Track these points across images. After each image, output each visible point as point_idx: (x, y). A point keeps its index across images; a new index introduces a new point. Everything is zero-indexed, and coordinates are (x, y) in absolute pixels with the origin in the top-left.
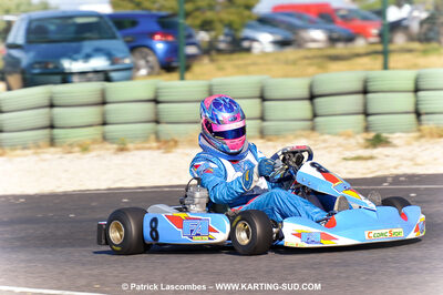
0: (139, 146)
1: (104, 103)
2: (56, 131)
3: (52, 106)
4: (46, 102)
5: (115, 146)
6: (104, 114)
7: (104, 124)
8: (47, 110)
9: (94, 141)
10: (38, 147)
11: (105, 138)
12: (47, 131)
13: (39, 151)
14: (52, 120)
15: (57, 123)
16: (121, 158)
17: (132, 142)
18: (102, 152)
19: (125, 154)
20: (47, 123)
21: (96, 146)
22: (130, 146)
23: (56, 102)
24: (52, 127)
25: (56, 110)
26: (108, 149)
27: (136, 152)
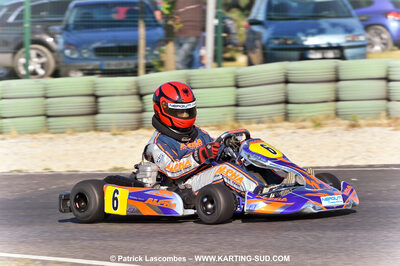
0: (370, 122)
1: (337, 80)
2: (290, 106)
3: (287, 82)
4: (282, 78)
5: (347, 122)
6: (337, 91)
7: (337, 100)
8: (282, 85)
9: (328, 117)
10: (273, 121)
11: (337, 114)
12: (282, 106)
13: (273, 125)
14: (286, 95)
15: (291, 99)
16: (351, 135)
17: (362, 119)
18: (334, 128)
19: (357, 130)
20: (282, 98)
21: (330, 122)
22: (362, 122)
23: (291, 78)
24: (287, 102)
25: (290, 86)
26: (340, 125)
27: (367, 129)
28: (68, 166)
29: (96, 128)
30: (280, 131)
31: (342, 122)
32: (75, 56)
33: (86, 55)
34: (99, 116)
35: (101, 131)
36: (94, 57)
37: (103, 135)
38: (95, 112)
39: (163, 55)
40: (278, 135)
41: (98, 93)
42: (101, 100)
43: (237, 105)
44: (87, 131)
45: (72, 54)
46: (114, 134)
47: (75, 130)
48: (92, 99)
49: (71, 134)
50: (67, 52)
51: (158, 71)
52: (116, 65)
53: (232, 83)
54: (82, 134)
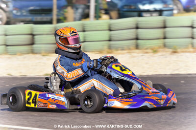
0: (184, 50)
1: (165, 27)
2: (139, 41)
3: (137, 28)
4: (134, 26)
5: (171, 50)
6: (164, 33)
7: (165, 38)
8: (134, 30)
9: (160, 47)
10: (130, 49)
11: (165, 46)
12: (134, 41)
13: (131, 51)
14: (137, 35)
15: (140, 37)
16: (174, 57)
17: (179, 48)
18: (164, 53)
19: (177, 54)
20: (134, 37)
21: (161, 50)
22: (179, 50)
23: (140, 26)
24: (137, 39)
25: (139, 30)
26: (166, 52)
27: (182, 54)
28: (21, 73)
29: (33, 52)
30: (135, 55)
31: (167, 50)
32: (19, 14)
33: (25, 14)
34: (34, 46)
35: (36, 53)
36: (29, 15)
37: (38, 56)
38: (33, 44)
39: (66, 14)
40: (134, 57)
41: (34, 33)
42: (36, 37)
43: (110, 40)
44: (28, 53)
45: (17, 12)
46: (43, 56)
47: (22, 53)
48: (30, 36)
49: (20, 55)
50: (15, 12)
51: (63, 22)
52: (41, 19)
53: (107, 28)
54: (25, 56)
